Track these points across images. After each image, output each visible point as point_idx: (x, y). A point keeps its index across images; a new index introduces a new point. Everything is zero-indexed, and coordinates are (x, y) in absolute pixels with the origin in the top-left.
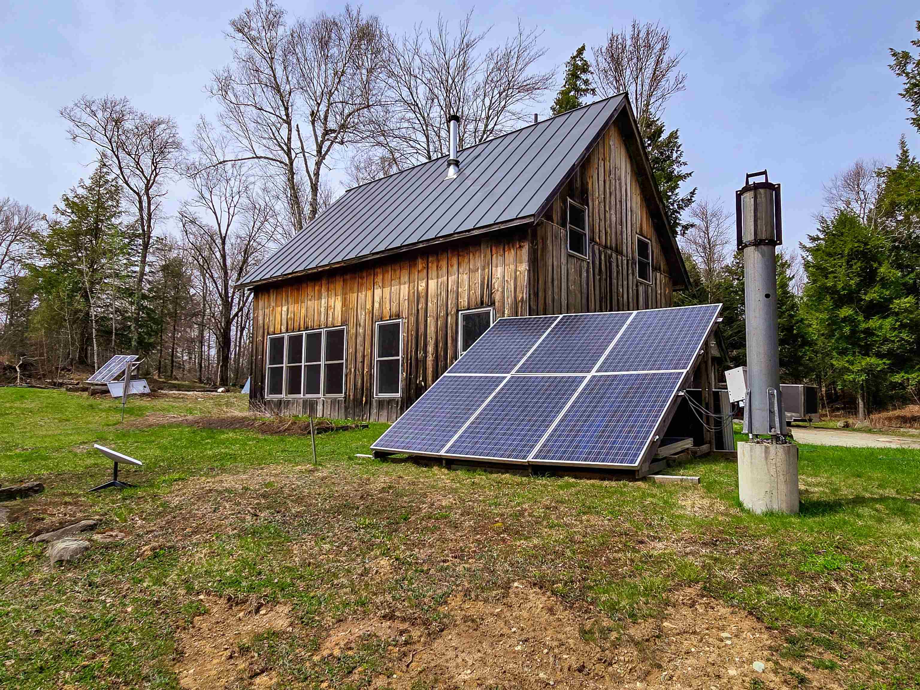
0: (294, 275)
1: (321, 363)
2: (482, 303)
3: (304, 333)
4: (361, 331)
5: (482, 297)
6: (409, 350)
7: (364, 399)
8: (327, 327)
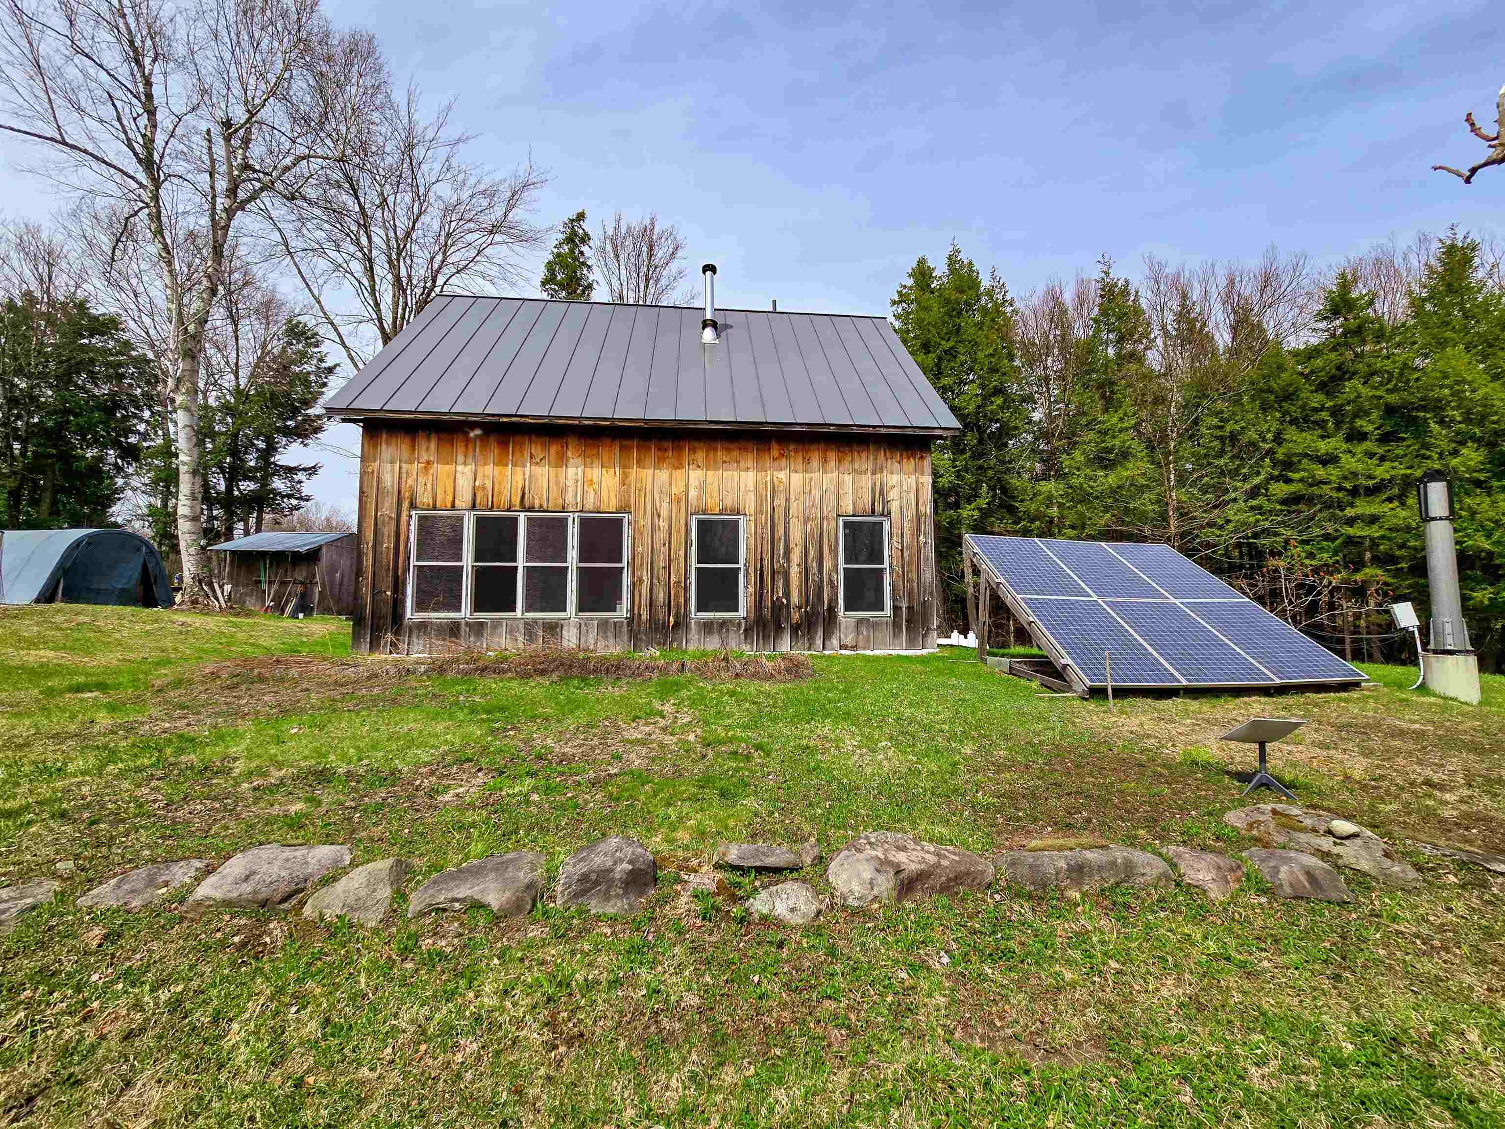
0: (514, 419)
1: (568, 564)
2: (873, 511)
3: (522, 514)
4: (663, 524)
5: (873, 504)
6: (759, 557)
7: (672, 619)
8: (581, 511)
